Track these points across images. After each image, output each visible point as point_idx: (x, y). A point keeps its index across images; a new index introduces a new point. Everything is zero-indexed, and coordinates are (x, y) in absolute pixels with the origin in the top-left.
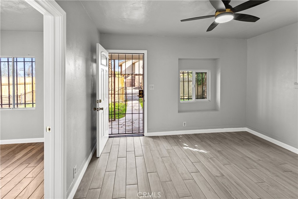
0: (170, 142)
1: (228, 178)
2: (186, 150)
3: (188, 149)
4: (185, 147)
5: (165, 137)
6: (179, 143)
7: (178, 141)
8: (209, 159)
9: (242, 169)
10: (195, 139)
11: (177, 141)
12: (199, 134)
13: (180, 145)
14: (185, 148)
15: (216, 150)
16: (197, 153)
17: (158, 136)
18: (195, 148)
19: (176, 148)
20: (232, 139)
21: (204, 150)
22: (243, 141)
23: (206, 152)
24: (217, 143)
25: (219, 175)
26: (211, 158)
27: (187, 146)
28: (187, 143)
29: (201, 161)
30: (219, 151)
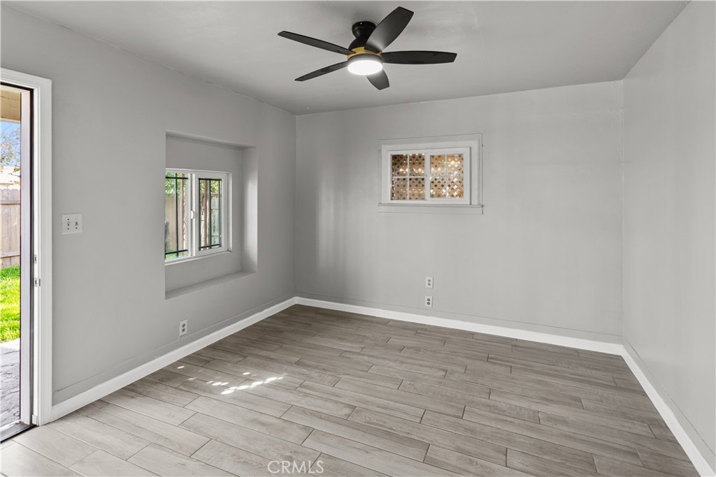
0: (163, 398)
1: (364, 406)
2: (237, 397)
3: (236, 392)
4: (223, 391)
5: (131, 391)
6: (195, 388)
7: (185, 383)
8: (299, 389)
9: (361, 377)
10: (224, 359)
11: (184, 386)
12: (220, 342)
13: (204, 391)
14: (226, 392)
15: (289, 363)
16: (265, 388)
17: (100, 401)
18: (248, 380)
19: (200, 405)
20: (292, 328)
21: (272, 376)
22: (310, 325)
23: (281, 378)
24: (276, 347)
25: (347, 411)
26: (301, 386)
27: (226, 387)
28: (218, 377)
29: (293, 403)
30: (298, 363)
